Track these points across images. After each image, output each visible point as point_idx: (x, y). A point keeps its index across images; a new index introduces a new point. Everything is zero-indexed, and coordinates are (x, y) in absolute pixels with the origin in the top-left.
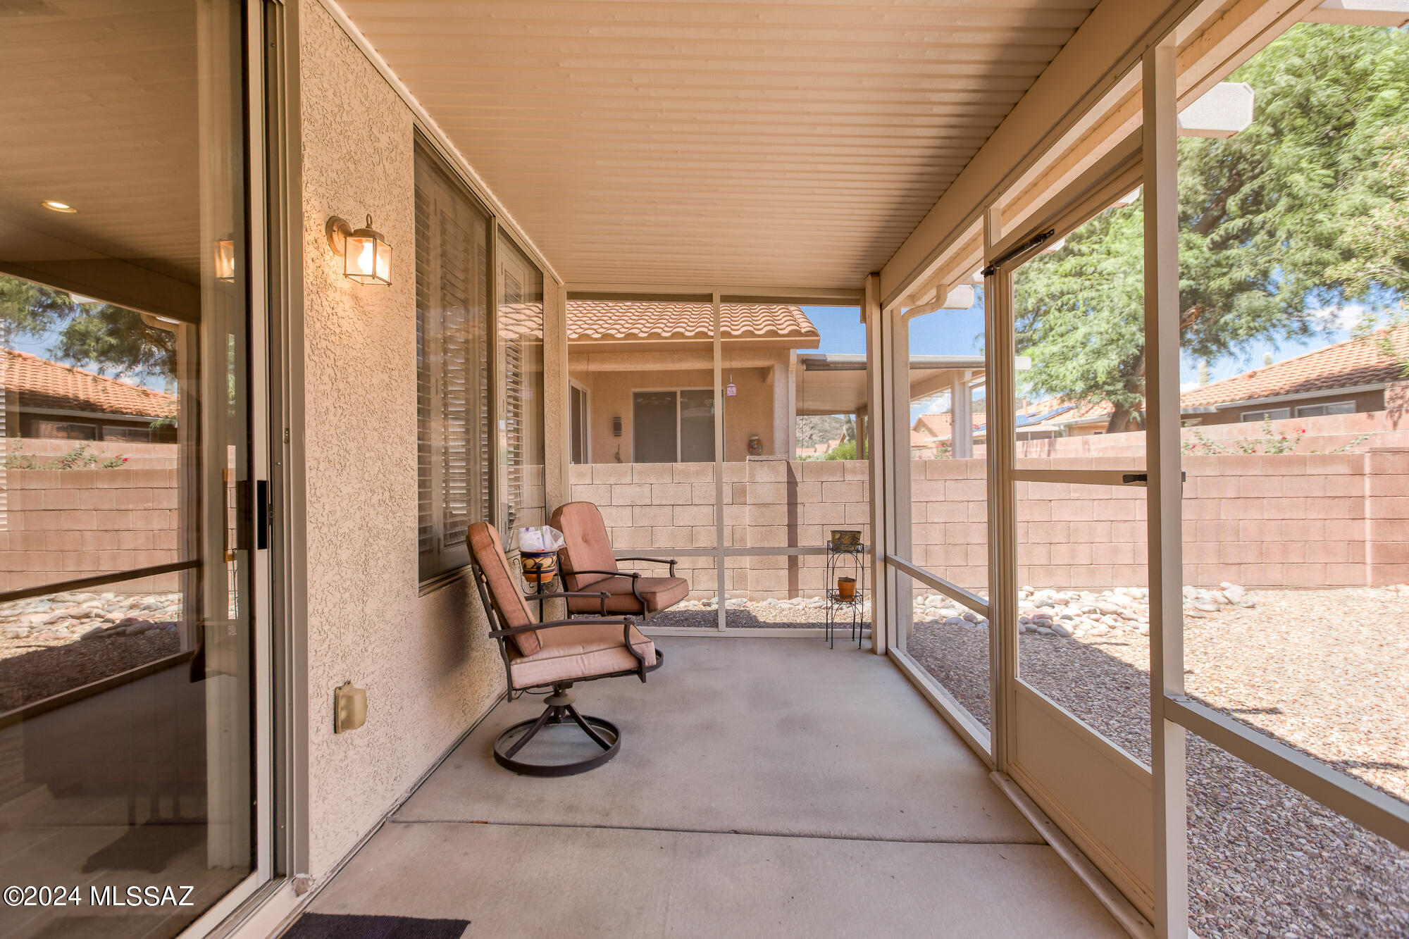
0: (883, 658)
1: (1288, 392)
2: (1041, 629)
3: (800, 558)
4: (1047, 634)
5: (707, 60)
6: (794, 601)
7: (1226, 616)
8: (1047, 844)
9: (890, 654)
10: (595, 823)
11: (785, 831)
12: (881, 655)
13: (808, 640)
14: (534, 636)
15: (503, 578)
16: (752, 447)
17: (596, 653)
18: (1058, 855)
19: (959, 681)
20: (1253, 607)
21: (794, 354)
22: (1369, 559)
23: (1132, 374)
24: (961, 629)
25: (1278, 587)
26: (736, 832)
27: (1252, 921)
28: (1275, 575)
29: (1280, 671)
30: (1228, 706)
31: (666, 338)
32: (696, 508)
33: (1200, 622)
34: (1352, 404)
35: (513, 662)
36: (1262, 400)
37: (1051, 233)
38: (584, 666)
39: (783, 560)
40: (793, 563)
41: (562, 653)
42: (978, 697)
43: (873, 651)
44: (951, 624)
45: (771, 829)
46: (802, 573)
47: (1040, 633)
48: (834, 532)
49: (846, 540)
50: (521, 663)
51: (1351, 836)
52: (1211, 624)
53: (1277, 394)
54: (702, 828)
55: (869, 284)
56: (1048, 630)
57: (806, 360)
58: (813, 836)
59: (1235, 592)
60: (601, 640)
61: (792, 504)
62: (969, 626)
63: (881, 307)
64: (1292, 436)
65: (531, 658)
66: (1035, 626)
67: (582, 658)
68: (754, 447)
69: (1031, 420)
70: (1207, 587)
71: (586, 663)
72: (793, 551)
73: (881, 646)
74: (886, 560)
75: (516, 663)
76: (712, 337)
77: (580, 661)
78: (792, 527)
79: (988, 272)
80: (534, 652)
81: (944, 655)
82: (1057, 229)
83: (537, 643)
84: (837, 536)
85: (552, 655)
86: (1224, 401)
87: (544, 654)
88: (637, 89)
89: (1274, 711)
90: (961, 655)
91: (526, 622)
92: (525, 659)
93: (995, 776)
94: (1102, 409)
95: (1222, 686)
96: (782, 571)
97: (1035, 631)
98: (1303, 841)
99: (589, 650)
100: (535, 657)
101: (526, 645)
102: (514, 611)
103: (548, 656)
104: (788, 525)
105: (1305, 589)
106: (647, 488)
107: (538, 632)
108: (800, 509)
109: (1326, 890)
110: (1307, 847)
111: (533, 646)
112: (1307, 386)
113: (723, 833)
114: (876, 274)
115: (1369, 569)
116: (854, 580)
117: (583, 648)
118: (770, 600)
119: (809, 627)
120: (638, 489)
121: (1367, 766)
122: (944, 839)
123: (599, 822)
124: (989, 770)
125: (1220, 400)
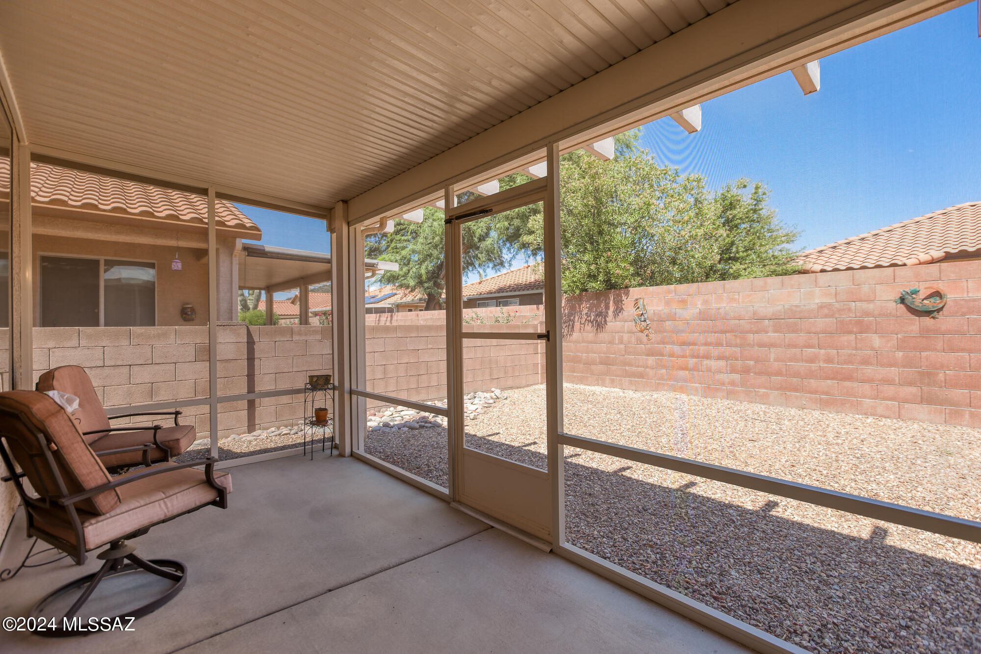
0: (350, 459)
1: (495, 293)
2: (426, 425)
3: (257, 401)
4: (430, 427)
5: (318, 44)
6: (254, 433)
7: (499, 405)
8: (493, 527)
9: (353, 454)
10: (209, 635)
11: (362, 576)
12: (348, 457)
13: (290, 458)
14: (114, 493)
15: (78, 442)
16: (186, 314)
17: (178, 495)
18: (500, 530)
19: (402, 461)
20: (506, 399)
21: (240, 243)
22: (540, 372)
23: (436, 278)
24: (384, 432)
25: (511, 388)
26: (330, 591)
27: (570, 528)
28: (510, 383)
29: (529, 426)
30: (520, 445)
31: (104, 210)
32: (157, 367)
33: (491, 409)
34: (517, 300)
35: (86, 524)
36: (485, 296)
37: (491, 210)
38: (167, 508)
39: (244, 404)
40: (251, 405)
41: (143, 503)
42: (417, 468)
43: (341, 455)
44: (376, 431)
45: (353, 577)
46: (258, 411)
47: (427, 427)
48: (311, 377)
49: (321, 382)
50: (98, 522)
51: (581, 485)
52: (495, 409)
53: (491, 293)
54: (305, 598)
55: (340, 207)
56: (430, 425)
57: (248, 248)
58: (381, 571)
59: (498, 392)
60: (178, 482)
61: (251, 359)
62: (387, 430)
63: (349, 224)
64: (512, 314)
65: (108, 515)
66: (423, 424)
67: (165, 503)
68: (187, 315)
69: (372, 300)
70: (487, 391)
71: (169, 505)
72: (251, 396)
73: (348, 451)
74: (351, 392)
75: (91, 524)
76: (206, 224)
77: (163, 505)
78: (251, 376)
79: (448, 221)
80: (113, 508)
81: (383, 450)
82: (494, 210)
83: (117, 498)
84: (315, 379)
85: (132, 506)
86: (470, 295)
87: (124, 508)
88: (248, 35)
89: (535, 443)
90: (393, 447)
91: (105, 481)
92: (100, 518)
93: (454, 505)
94: (419, 295)
95: (514, 437)
96: (243, 412)
97: (424, 426)
98: (569, 492)
99: (171, 493)
100: (113, 513)
101: (104, 503)
102: (91, 473)
103: (127, 509)
104: (247, 376)
105: (520, 388)
106: (100, 350)
107: (117, 489)
108: (257, 362)
109: (584, 507)
110: (572, 494)
111: (113, 502)
112: (501, 290)
113: (322, 594)
114: (345, 202)
115: (540, 375)
116: (325, 409)
117: (164, 493)
118: (233, 436)
119: (282, 450)
120: (86, 352)
121: (571, 456)
122: (448, 544)
123: (213, 632)
124: (448, 503)
125: (468, 294)
